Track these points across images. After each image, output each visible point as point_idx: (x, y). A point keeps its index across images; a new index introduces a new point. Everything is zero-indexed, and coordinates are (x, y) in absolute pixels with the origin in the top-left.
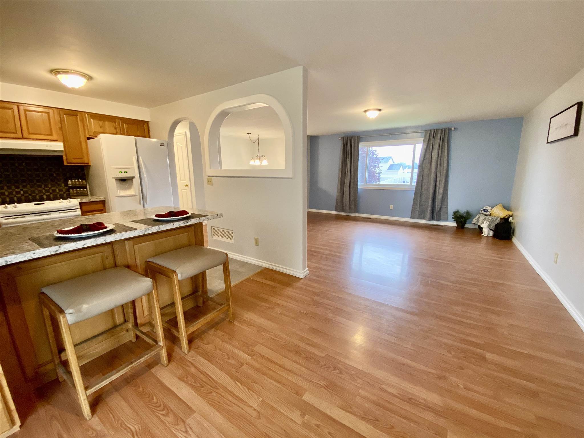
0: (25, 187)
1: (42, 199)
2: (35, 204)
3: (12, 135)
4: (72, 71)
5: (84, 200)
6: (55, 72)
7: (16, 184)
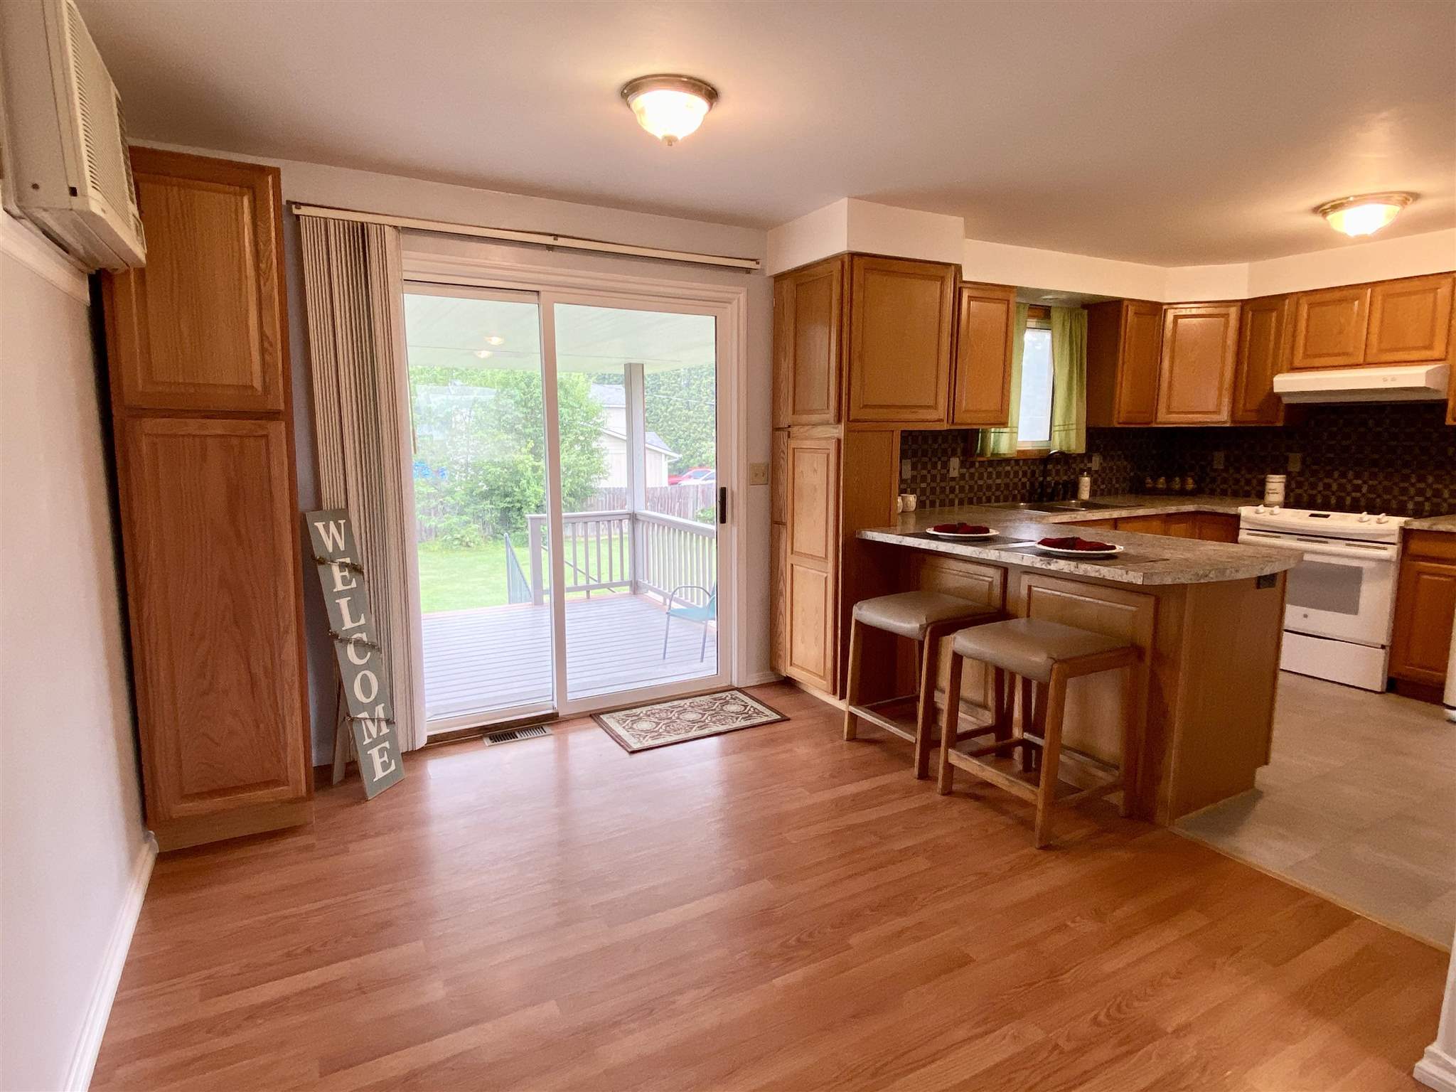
0: (1374, 476)
1: (1327, 506)
2: (1312, 515)
3: (1341, 360)
4: (1351, 199)
5: (1417, 524)
6: (1321, 210)
7: (1357, 469)
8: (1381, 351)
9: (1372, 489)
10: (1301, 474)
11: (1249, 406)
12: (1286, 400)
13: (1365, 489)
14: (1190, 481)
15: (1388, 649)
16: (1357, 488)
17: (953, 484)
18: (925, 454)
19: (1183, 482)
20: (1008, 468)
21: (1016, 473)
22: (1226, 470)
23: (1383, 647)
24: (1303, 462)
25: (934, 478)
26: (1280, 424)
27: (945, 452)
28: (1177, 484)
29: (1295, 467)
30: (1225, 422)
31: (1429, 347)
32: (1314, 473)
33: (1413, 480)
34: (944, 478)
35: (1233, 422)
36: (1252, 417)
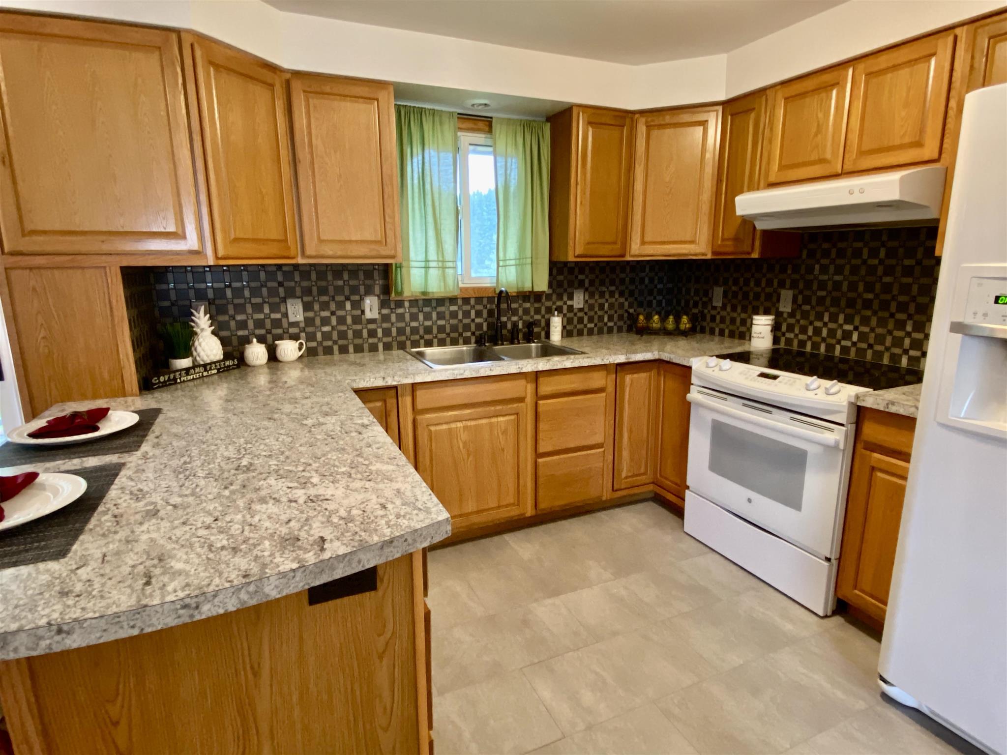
8: (862, 153)
9: (863, 337)
10: (792, 315)
11: (726, 236)
12: (760, 226)
13: (855, 337)
14: (685, 319)
15: (834, 562)
16: (847, 335)
17: (372, 326)
18: (323, 291)
19: (678, 320)
20: (454, 308)
21: (467, 314)
22: (724, 307)
23: (828, 560)
24: (795, 300)
25: (342, 320)
26: (755, 255)
27: (354, 290)
28: (670, 323)
29: (786, 307)
30: (703, 254)
31: (918, 144)
32: (805, 315)
33: (909, 328)
34: (357, 320)
35: (714, 253)
36: (729, 247)
